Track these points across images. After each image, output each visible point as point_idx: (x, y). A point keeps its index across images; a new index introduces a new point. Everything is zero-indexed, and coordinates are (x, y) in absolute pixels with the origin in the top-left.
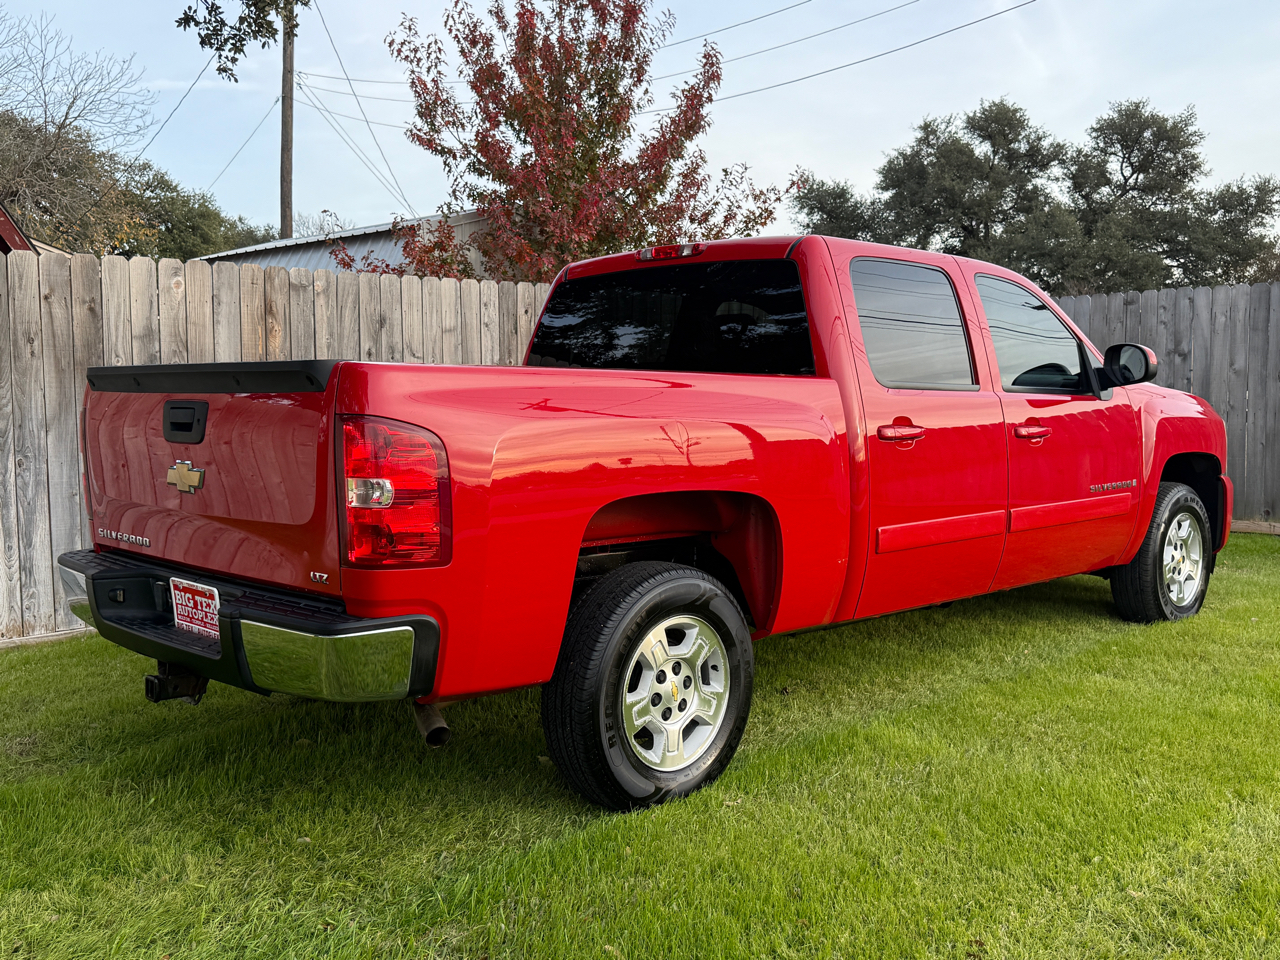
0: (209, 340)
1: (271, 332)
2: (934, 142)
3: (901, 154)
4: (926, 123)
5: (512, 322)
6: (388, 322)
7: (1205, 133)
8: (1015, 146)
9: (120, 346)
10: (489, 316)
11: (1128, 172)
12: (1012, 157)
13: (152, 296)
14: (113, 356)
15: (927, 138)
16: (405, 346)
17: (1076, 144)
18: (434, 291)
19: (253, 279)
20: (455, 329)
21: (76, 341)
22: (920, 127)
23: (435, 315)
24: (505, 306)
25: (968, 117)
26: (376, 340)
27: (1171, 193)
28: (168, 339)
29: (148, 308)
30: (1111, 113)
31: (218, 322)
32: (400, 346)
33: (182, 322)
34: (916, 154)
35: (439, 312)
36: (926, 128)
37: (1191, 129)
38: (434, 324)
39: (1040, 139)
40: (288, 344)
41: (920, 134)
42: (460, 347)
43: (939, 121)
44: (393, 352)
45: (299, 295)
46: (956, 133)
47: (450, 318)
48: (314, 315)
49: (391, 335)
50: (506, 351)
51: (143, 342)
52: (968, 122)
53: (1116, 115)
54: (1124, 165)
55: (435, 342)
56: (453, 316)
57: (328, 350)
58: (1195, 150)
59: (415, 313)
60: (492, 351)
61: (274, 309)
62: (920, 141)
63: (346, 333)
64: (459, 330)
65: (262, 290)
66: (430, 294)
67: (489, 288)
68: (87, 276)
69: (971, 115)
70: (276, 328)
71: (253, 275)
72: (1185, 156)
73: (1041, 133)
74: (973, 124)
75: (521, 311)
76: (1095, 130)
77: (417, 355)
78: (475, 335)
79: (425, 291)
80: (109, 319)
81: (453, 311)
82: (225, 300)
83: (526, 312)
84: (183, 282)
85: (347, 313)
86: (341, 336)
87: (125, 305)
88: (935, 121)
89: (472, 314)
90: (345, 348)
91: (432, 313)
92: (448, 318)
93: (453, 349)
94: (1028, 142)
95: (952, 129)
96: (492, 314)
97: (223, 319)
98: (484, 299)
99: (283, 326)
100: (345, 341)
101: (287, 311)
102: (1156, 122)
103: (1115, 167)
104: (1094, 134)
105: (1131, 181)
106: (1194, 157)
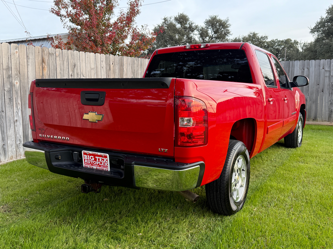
0: (26, 70)
1: (44, 68)
2: (167, 23)
3: (159, 26)
4: (165, 18)
5: (109, 67)
6: (76, 65)
7: (231, 24)
8: (186, 25)
10: (103, 65)
11: (213, 33)
12: (185, 28)
13: (9, 56)
15: (165, 22)
16: (81, 73)
17: (201, 26)
18: (89, 57)
19: (39, 51)
20: (94, 68)
22: (164, 19)
23: (89, 64)
24: (107, 62)
25: (175, 17)
26: (73, 71)
27: (222, 39)
30: (209, 18)
31: (29, 65)
32: (80, 73)
33: (18, 64)
34: (162, 26)
35: (90, 63)
36: (165, 19)
37: (228, 23)
38: (89, 67)
39: (192, 24)
40: (49, 72)
41: (163, 21)
42: (96, 74)
43: (168, 17)
44: (78, 75)
45: (52, 57)
46: (172, 21)
47: (93, 65)
48: (56, 63)
49: (77, 70)
50: (108, 75)
51: (6, 71)
52: (175, 18)
53: (210, 19)
54: (212, 31)
55: (89, 72)
56: (94, 64)
57: (60, 74)
58: (229, 29)
59: (84, 63)
60: (104, 75)
61: (45, 61)
62: (164, 22)
63: (65, 69)
64: (95, 68)
65: (41, 55)
66: (87, 57)
67: (103, 56)
69: (176, 17)
70: (45, 67)
71: (39, 50)
72: (226, 30)
73: (192, 23)
74: (176, 19)
75: (111, 64)
76: (206, 22)
77: (84, 76)
78: (100, 71)
79: (86, 56)
81: (94, 63)
82: (31, 58)
83: (113, 64)
84: (18, 52)
85: (65, 63)
86: (64, 70)
88: (167, 17)
89: (98, 64)
90: (65, 73)
91: (88, 63)
92: (92, 65)
93: (94, 74)
94: (189, 25)
95: (171, 20)
96: (104, 64)
97: (30, 64)
98: (102, 60)
99: (47, 66)
100: (65, 71)
101: (48, 61)
102: (220, 21)
103: (210, 32)
104: (206, 23)
105: (214, 36)
106: (228, 30)
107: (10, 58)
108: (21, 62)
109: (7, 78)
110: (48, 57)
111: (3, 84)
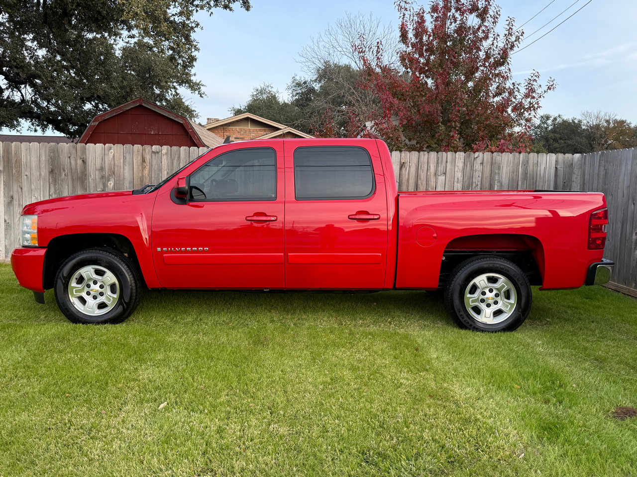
108: (116, 162)
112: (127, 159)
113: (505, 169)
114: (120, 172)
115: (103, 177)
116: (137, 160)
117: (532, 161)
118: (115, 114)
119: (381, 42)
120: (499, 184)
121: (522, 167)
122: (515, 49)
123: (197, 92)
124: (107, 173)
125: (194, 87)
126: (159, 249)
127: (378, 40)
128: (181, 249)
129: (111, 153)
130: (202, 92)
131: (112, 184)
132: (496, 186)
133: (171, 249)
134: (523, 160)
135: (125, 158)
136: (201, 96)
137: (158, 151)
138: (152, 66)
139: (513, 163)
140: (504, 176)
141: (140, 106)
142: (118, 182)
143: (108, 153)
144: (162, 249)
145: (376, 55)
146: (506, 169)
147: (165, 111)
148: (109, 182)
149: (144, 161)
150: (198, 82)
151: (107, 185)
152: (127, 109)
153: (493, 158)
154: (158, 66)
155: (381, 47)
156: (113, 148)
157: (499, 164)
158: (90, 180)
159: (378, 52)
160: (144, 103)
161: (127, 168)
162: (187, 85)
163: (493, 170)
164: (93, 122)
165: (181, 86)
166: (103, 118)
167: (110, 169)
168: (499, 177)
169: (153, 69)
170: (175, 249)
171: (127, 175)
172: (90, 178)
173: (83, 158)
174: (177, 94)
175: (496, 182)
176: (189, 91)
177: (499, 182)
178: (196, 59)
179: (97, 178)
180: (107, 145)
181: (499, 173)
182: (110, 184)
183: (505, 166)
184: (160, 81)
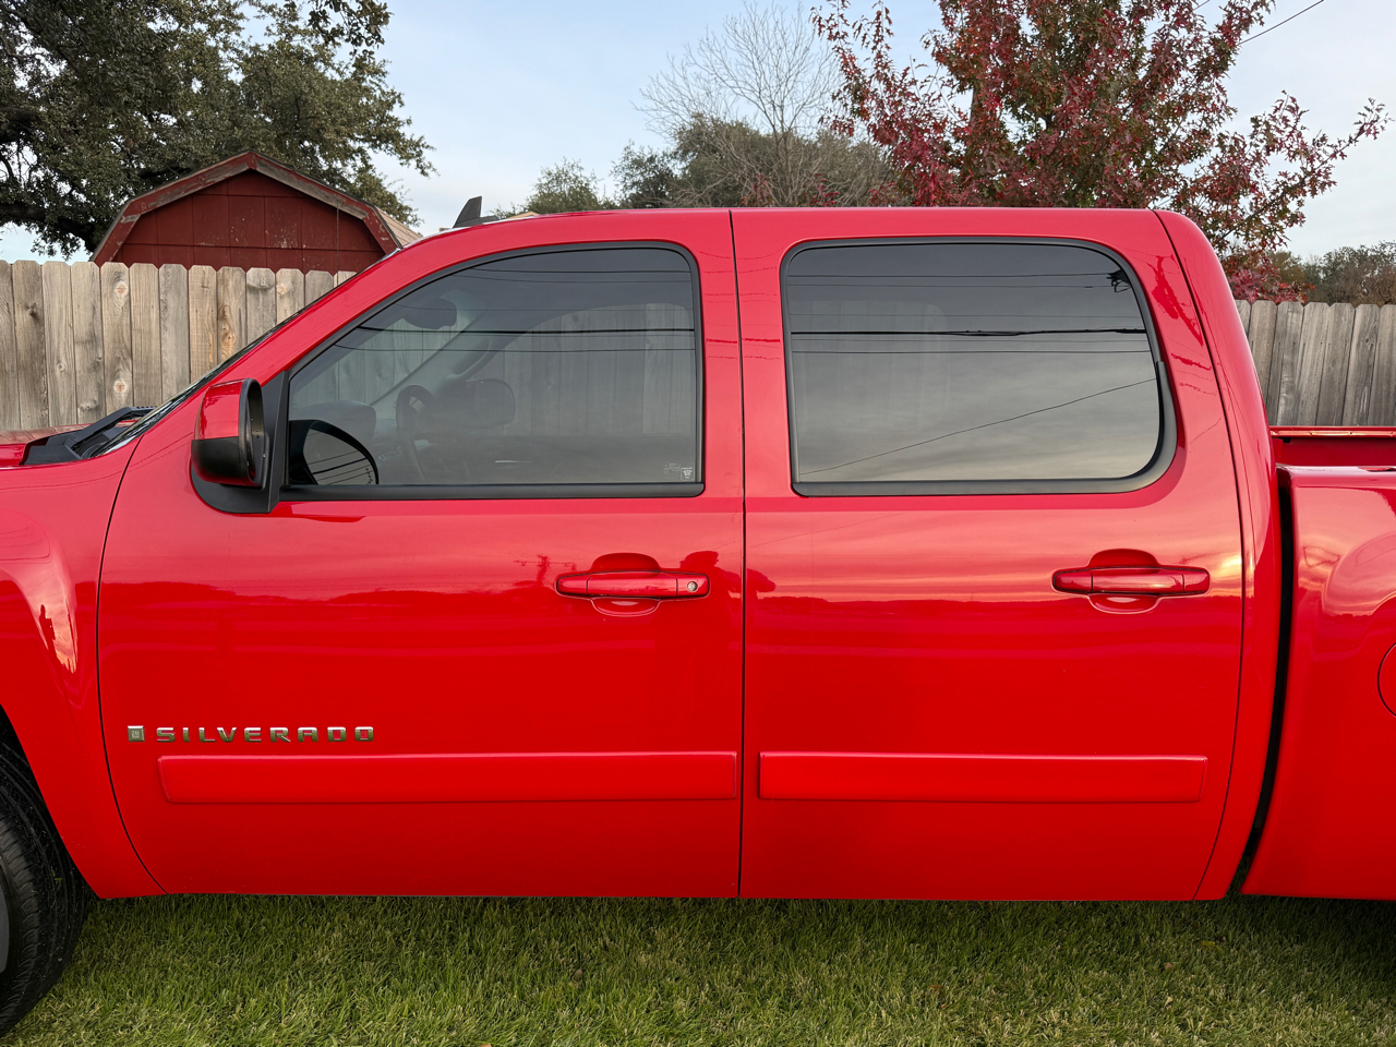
1: (223, 340)
9: (61, 351)
14: (56, 361)
21: (19, 345)
28: (111, 346)
29: (91, 314)
51: (85, 348)
61: (227, 314)
65: (213, 293)
68: (29, 282)
71: (204, 278)
80: (50, 325)
82: (172, 306)
87: (67, 311)
99: (237, 332)
101: (243, 316)
107: (98, 310)
108: (137, 320)
109: (89, 370)
110: (243, 301)
111: (73, 389)
112: (171, 311)
113: (1310, 353)
114: (150, 350)
115: (96, 366)
116: (201, 313)
117: (1389, 331)
118: (183, 195)
119: (887, 11)
120: (1290, 397)
121: (1358, 345)
122: (1255, 28)
123: (413, 162)
124: (107, 352)
125: (408, 150)
126: (136, 731)
127: (878, 8)
128: (240, 732)
129: (121, 290)
130: (425, 162)
131: (126, 387)
132: (1282, 401)
133: (194, 732)
134: (1363, 325)
135: (163, 307)
136: (423, 172)
137: (264, 284)
138: (302, 93)
139: (1335, 334)
140: (1306, 372)
141: (251, 173)
142: (143, 382)
143: (112, 292)
144: (150, 731)
145: (874, 48)
146: (1315, 350)
147: (316, 188)
148: (117, 382)
149: (221, 316)
150: (416, 139)
151: (111, 390)
152: (217, 180)
153: (1280, 318)
154: (318, 93)
155: (885, 24)
156: (125, 277)
157: (1295, 336)
158: (58, 373)
159: (879, 39)
160: (262, 165)
161: (170, 340)
162: (390, 146)
163: (1276, 355)
164: (126, 214)
165: (377, 150)
166: (152, 204)
167: (118, 341)
168: (1293, 376)
169: (306, 101)
170: (211, 732)
171: (172, 362)
172: (57, 368)
173: (34, 306)
174: (369, 167)
175: (1283, 390)
176: (395, 159)
177: (1291, 389)
178: (386, 16)
179: (77, 368)
180: (107, 265)
181: (1292, 364)
182: (120, 387)
183: (1312, 342)
184: (324, 129)
